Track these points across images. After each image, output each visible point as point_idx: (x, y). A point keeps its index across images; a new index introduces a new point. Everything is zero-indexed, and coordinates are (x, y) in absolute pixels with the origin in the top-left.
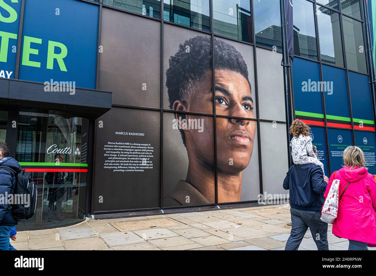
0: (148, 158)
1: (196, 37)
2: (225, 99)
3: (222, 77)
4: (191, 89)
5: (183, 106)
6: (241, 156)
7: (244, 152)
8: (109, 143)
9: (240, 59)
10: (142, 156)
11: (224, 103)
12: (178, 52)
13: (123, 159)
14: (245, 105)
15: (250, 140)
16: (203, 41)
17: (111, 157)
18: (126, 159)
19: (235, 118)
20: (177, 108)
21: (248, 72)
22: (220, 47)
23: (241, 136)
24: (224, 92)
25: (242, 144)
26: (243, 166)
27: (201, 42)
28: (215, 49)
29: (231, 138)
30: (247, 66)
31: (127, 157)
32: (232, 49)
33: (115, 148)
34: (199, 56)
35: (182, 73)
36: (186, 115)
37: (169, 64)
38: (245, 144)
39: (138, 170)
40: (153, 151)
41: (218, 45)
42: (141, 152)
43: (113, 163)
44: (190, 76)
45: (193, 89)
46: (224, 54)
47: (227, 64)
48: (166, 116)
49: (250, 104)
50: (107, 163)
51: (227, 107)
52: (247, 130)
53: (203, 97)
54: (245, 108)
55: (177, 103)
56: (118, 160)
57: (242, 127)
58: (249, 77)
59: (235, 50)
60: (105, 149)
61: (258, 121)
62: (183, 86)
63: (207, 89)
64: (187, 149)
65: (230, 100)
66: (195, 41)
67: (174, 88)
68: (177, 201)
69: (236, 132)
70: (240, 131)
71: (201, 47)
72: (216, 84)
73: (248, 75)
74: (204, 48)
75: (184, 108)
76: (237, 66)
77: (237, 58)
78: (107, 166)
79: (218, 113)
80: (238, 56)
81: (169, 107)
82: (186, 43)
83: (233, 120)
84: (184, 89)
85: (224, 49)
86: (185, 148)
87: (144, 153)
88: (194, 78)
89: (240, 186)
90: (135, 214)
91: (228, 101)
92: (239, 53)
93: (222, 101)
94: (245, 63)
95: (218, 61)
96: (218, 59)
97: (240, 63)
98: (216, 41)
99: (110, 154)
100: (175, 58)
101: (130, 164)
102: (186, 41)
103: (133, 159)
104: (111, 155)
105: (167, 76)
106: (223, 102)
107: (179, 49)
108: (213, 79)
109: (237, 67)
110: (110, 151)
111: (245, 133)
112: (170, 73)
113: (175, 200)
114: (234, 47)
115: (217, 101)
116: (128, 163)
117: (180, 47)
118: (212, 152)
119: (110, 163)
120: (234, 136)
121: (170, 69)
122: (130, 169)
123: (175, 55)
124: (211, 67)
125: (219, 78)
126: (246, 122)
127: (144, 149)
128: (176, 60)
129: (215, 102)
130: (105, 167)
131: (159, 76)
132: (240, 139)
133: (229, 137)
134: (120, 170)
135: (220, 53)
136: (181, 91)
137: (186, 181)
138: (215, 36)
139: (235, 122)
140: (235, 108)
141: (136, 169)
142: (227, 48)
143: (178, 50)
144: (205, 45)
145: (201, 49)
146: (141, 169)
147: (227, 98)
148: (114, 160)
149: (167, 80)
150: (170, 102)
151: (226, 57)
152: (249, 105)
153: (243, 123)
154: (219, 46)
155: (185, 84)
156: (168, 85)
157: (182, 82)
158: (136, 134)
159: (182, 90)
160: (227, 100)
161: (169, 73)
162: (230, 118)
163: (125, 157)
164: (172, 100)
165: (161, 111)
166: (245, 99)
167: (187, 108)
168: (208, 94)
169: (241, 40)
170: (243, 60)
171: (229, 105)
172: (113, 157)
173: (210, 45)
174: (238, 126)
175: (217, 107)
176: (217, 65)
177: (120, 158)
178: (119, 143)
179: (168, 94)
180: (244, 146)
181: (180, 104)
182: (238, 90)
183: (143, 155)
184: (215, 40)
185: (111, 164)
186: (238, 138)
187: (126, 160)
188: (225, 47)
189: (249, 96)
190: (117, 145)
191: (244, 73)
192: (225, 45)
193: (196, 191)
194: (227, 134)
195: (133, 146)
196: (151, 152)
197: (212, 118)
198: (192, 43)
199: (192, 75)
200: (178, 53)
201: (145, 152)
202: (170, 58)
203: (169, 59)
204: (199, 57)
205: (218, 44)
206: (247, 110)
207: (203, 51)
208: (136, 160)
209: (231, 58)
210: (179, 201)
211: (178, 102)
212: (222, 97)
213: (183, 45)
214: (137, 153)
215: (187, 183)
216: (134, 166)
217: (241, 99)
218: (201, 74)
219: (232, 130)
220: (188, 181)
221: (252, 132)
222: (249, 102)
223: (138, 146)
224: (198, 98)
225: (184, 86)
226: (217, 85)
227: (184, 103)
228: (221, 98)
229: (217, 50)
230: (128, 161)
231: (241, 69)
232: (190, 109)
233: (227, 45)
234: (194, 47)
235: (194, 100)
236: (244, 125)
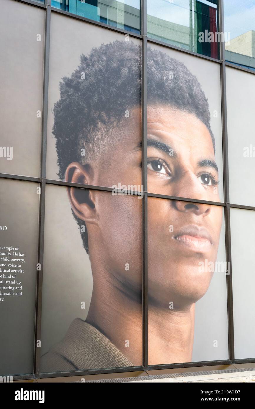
0: (13, 274)
1: (114, 43)
2: (166, 163)
3: (160, 121)
4: (102, 142)
5: (85, 175)
9: (195, 88)
11: (163, 171)
12: (78, 70)
14: (204, 177)
15: (211, 243)
16: (125, 50)
19: (183, 200)
20: (74, 178)
21: (210, 114)
22: (159, 64)
23: (194, 235)
24: (163, 150)
25: (196, 250)
26: (197, 293)
27: (122, 52)
28: (148, 68)
29: (175, 238)
30: (208, 101)
32: (180, 68)
34: (117, 80)
35: (85, 111)
36: (90, 192)
37: (60, 92)
38: (201, 251)
40: (23, 261)
41: (154, 60)
44: (100, 117)
45: (106, 142)
46: (165, 78)
47: (172, 97)
48: (50, 190)
49: (212, 174)
51: (169, 178)
52: (206, 224)
54: (202, 182)
55: (74, 169)
57: (196, 218)
58: (211, 123)
59: (187, 70)
61: (226, 206)
62: (86, 136)
63: (133, 143)
64: (91, 259)
65: (174, 165)
66: (112, 50)
67: (67, 139)
68: (70, 362)
69: (186, 228)
70: (193, 224)
71: (122, 61)
72: (150, 133)
74: (129, 64)
75: (87, 178)
76: (190, 101)
77: (190, 86)
79: (151, 189)
80: (192, 83)
81: (59, 175)
82: (94, 54)
83: (179, 204)
84: (88, 141)
85: (166, 69)
86: (87, 256)
87: (5, 265)
88: (106, 120)
89: (191, 332)
91: (172, 167)
92: (194, 76)
93: (159, 167)
94: (204, 96)
95: (154, 90)
96: (154, 86)
97: (196, 95)
98: (152, 53)
100: (71, 81)
102: (93, 50)
105: (56, 116)
106: (161, 169)
107: (80, 65)
108: (143, 124)
109: (189, 103)
111: (202, 230)
112: (61, 110)
113: (65, 358)
114: (185, 65)
115: (150, 166)
117: (82, 61)
118: (138, 265)
120: (181, 234)
121: (62, 101)
123: (73, 75)
124: (140, 101)
125: (154, 123)
126: (205, 207)
127: (5, 256)
128: (73, 84)
129: (147, 168)
132: (192, 240)
133: (171, 237)
135: (158, 75)
136: (81, 145)
137: (86, 321)
138: (149, 41)
139: (183, 208)
140: (184, 180)
142: (171, 67)
143: (79, 67)
144: (130, 60)
145: (123, 66)
147: (169, 161)
149: (56, 123)
150: (60, 165)
151: (169, 84)
152: (210, 176)
153: (198, 211)
154: (156, 62)
155: (89, 132)
156: (57, 133)
157: (84, 129)
159: (85, 144)
160: (169, 166)
161: (59, 109)
162: (173, 200)
164: (63, 162)
165: (42, 183)
166: (203, 164)
167: (92, 178)
168: (133, 152)
170: (201, 91)
171: (173, 174)
173: (139, 59)
174: (189, 215)
175: (150, 179)
176: (151, 97)
179: (56, 149)
180: (200, 256)
181: (78, 171)
182: (191, 148)
183: (3, 268)
184: (150, 50)
186: (188, 239)
188: (168, 64)
189: (211, 160)
191: (202, 115)
192: (169, 61)
193: (106, 340)
194: (168, 232)
196: (20, 263)
197: (139, 200)
198: (105, 54)
199: (104, 114)
200: (77, 72)
201: (8, 262)
202: (62, 81)
203: (61, 83)
204: (119, 82)
205: (155, 57)
206: (206, 186)
207: (125, 71)
209: (178, 86)
210: (72, 360)
211: (76, 166)
212: (160, 159)
213: (88, 57)
215: (89, 325)
217: (195, 165)
218: (120, 114)
220: (91, 320)
221: (216, 228)
222: (210, 170)
224: (114, 161)
225: (88, 136)
226: (151, 135)
227: (87, 168)
228: (158, 161)
229: (153, 69)
231: (197, 108)
232: (99, 181)
233: (173, 60)
234: (109, 60)
235: (106, 163)
236: (201, 213)
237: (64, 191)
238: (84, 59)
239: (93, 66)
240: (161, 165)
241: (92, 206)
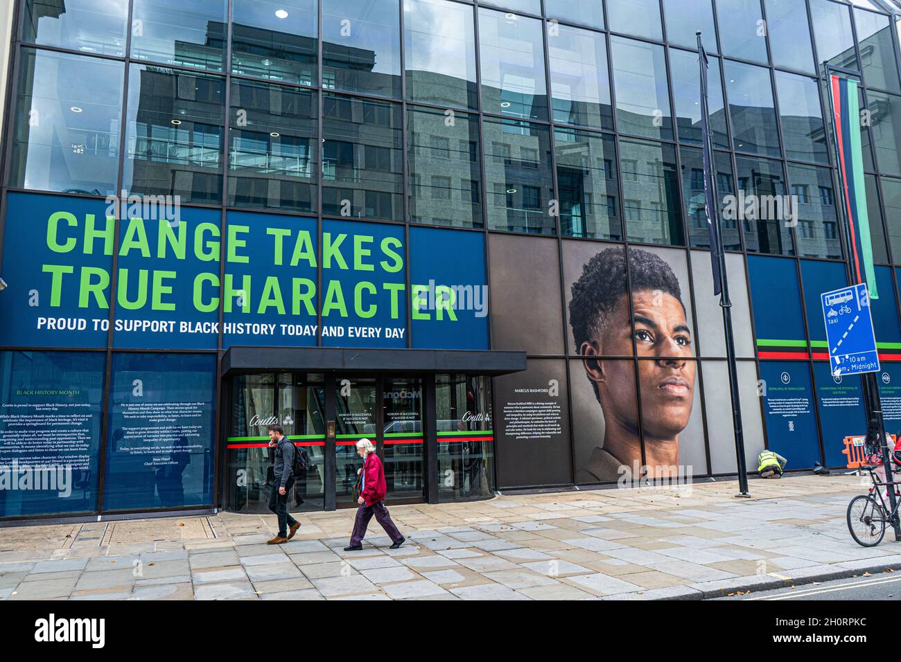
0: (554, 420)
1: (604, 250)
2: (649, 333)
3: (643, 302)
4: (602, 324)
5: (593, 349)
6: (675, 413)
7: (681, 406)
8: (509, 404)
9: (667, 271)
10: (547, 418)
11: (648, 339)
13: (526, 422)
14: (678, 339)
15: (688, 389)
16: (613, 254)
17: (512, 421)
18: (529, 422)
19: (664, 359)
20: (586, 352)
21: (680, 290)
22: (638, 259)
23: (674, 384)
24: (646, 323)
25: (677, 395)
26: (679, 426)
27: (611, 256)
28: (631, 264)
29: (660, 387)
30: (678, 280)
31: (530, 420)
32: (655, 258)
33: (516, 409)
35: (589, 305)
37: (572, 294)
38: (681, 395)
39: (544, 437)
40: (559, 411)
41: (634, 256)
42: (546, 413)
43: (515, 428)
44: (600, 306)
45: (605, 324)
47: (649, 283)
48: (573, 364)
49: (686, 336)
50: (508, 428)
51: (652, 344)
52: (683, 375)
53: (618, 334)
54: (678, 343)
55: (586, 345)
56: (520, 424)
57: (675, 371)
58: (682, 296)
59: (660, 259)
60: (504, 411)
63: (624, 322)
64: (602, 407)
65: (656, 333)
66: (604, 257)
67: (580, 326)
68: (594, 475)
69: (668, 379)
70: (673, 376)
71: (611, 263)
72: (636, 313)
73: (680, 293)
74: (616, 264)
75: (595, 351)
76: (664, 283)
77: (663, 271)
78: (508, 432)
79: (640, 353)
81: (576, 352)
82: (592, 262)
83: (661, 362)
84: (593, 325)
85: (644, 262)
86: (600, 405)
87: (549, 414)
88: (604, 309)
89: (677, 454)
90: (545, 490)
91: (654, 335)
92: (666, 263)
93: (644, 336)
94: (675, 276)
95: (636, 279)
96: (636, 276)
97: (668, 278)
98: (632, 252)
99: (511, 417)
100: (578, 284)
101: (534, 429)
102: (591, 259)
103: (538, 422)
104: (512, 419)
105: (571, 311)
106: (646, 337)
107: (583, 272)
108: (630, 306)
110: (511, 413)
111: (680, 379)
112: (574, 306)
113: (591, 474)
115: (638, 337)
116: (532, 428)
117: (584, 269)
118: (635, 409)
119: (512, 428)
120: (664, 384)
121: (574, 300)
122: (535, 435)
123: (579, 281)
124: (627, 290)
125: (638, 304)
126: (681, 362)
127: (549, 409)
128: (580, 287)
129: (636, 339)
130: (507, 434)
131: (561, 313)
132: (673, 388)
133: (657, 387)
134: (524, 437)
135: (638, 268)
136: (589, 329)
137: (603, 449)
138: (629, 244)
139: (665, 365)
140: (664, 344)
141: (542, 435)
142: (648, 259)
144: (617, 260)
145: (612, 266)
146: (547, 435)
147: (651, 331)
148: (516, 424)
149: (571, 316)
150: (577, 346)
151: (647, 272)
152: (683, 338)
153: (676, 366)
154: (636, 259)
155: (593, 319)
156: (572, 322)
157: (590, 317)
158: (539, 391)
159: (591, 328)
160: (651, 335)
161: (572, 306)
162: (657, 360)
163: (528, 420)
164: (578, 343)
165: (567, 359)
166: (677, 329)
167: (598, 351)
168: (625, 329)
169: (669, 243)
170: (672, 273)
171: (655, 341)
172: (515, 420)
173: (623, 258)
174: (670, 369)
175: (638, 346)
176: (635, 285)
177: (522, 422)
178: (520, 404)
179: (573, 335)
180: (680, 398)
181: (589, 347)
182: (667, 319)
183: (548, 416)
184: (631, 249)
185: (513, 430)
186: (670, 387)
187: (529, 424)
188: (645, 258)
189: (684, 325)
190: (518, 406)
191: (675, 292)
192: (645, 255)
193: (616, 460)
194: (654, 383)
195: (537, 406)
196: (558, 412)
197: (632, 362)
198: (599, 260)
199: (602, 304)
200: (581, 277)
201: (551, 413)
202: (572, 286)
204: (611, 278)
206: (681, 346)
207: (614, 270)
208: (540, 424)
210: (596, 475)
211: (586, 343)
212: (644, 330)
213: (588, 265)
214: (541, 414)
215: (604, 451)
216: (539, 431)
217: (671, 331)
218: (613, 301)
219: (661, 376)
220: (606, 448)
221: (691, 377)
222: (683, 333)
223: (542, 406)
224: (612, 337)
225: (593, 322)
227: (594, 344)
228: (644, 332)
229: (634, 264)
230: (532, 426)
231: (670, 287)
232: (603, 352)
233: (648, 254)
234: (603, 264)
235: (606, 338)
236: (679, 367)
237: (580, 363)
238: (585, 267)
239: (592, 271)
240: (646, 335)
241: (600, 370)
